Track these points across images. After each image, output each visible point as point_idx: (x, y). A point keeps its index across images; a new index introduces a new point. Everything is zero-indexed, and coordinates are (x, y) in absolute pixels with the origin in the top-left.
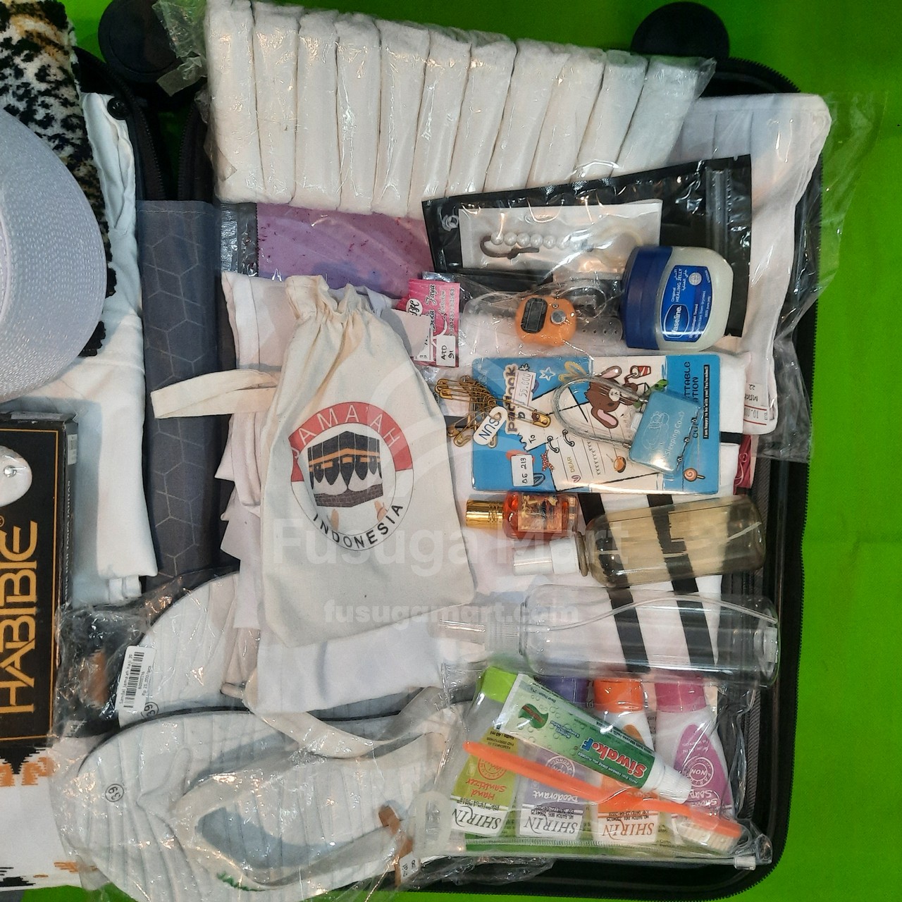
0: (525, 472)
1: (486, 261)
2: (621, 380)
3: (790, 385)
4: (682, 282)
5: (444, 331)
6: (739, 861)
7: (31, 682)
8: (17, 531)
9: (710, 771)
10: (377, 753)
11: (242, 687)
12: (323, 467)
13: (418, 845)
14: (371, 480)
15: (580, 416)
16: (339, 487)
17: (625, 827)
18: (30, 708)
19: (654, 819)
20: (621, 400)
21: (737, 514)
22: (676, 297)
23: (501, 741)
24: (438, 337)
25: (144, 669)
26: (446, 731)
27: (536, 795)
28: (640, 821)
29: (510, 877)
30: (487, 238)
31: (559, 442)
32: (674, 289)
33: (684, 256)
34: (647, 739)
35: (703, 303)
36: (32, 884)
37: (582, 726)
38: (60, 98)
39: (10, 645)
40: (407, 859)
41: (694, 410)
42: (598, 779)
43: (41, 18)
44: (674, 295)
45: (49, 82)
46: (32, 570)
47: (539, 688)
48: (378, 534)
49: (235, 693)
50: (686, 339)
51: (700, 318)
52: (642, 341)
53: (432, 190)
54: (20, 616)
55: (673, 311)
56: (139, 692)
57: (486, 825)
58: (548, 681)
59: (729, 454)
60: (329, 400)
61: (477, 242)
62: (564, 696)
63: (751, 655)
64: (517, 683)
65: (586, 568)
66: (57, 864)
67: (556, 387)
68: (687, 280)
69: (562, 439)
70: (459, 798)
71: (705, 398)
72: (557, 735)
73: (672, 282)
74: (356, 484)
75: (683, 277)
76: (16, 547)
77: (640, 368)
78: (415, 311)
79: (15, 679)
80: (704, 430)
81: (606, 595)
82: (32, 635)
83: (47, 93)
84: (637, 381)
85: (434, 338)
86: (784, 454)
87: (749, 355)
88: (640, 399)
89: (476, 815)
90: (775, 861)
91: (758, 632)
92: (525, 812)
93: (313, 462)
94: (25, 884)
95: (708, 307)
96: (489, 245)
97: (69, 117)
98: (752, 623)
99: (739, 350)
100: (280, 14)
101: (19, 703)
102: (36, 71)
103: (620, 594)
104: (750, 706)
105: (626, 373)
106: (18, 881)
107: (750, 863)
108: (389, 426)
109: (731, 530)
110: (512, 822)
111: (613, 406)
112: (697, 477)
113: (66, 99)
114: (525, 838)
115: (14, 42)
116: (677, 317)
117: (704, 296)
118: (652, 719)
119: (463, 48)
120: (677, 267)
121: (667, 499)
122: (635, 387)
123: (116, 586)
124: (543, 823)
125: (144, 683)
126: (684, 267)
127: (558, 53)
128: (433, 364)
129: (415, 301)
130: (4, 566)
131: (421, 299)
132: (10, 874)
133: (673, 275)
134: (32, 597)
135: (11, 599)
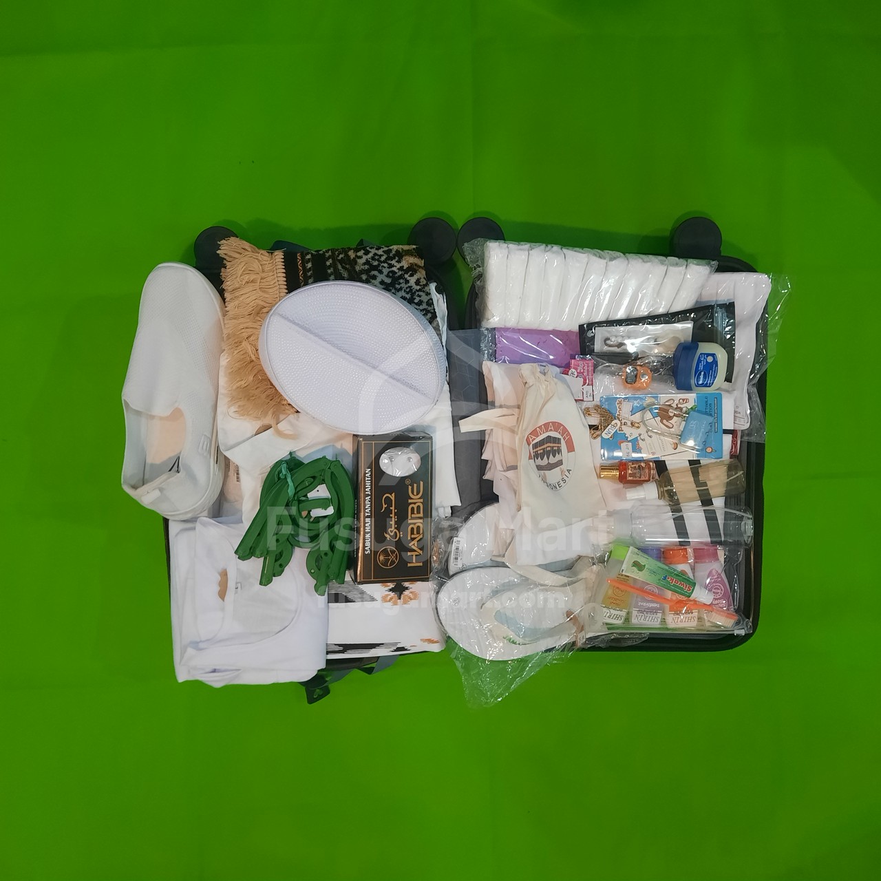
0: (628, 451)
1: (606, 348)
2: (674, 405)
3: (755, 406)
4: (704, 360)
5: (587, 384)
6: (736, 632)
8: (415, 485)
9: (722, 590)
10: (570, 584)
11: (504, 556)
12: (539, 452)
13: (586, 628)
14: (558, 457)
15: (655, 423)
16: (545, 462)
17: (682, 618)
19: (695, 614)
20: (675, 415)
21: (731, 468)
22: (701, 367)
23: (623, 580)
24: (584, 387)
25: (460, 548)
26: (593, 577)
27: (640, 604)
28: (689, 615)
29: (630, 643)
30: (608, 339)
31: (644, 436)
32: (700, 364)
33: (705, 348)
34: (691, 575)
35: (714, 370)
36: (410, 650)
37: (662, 570)
39: (413, 536)
40: (580, 635)
41: (710, 419)
42: (669, 594)
43: (416, 257)
45: (420, 285)
46: (421, 503)
47: (641, 553)
48: (562, 482)
49: (499, 559)
50: (706, 386)
52: (684, 387)
53: (584, 319)
55: (700, 374)
56: (459, 558)
57: (616, 619)
58: (644, 550)
59: (727, 440)
60: (541, 423)
61: (603, 340)
62: (651, 556)
63: (741, 534)
64: (630, 551)
65: (661, 496)
66: (422, 640)
67: (643, 409)
68: (706, 359)
69: (646, 434)
70: (604, 606)
72: (650, 574)
74: (552, 460)
76: (415, 493)
77: (683, 400)
78: (573, 375)
79: (416, 551)
80: (715, 428)
81: (669, 508)
83: (420, 290)
84: (682, 406)
86: (753, 439)
87: (735, 392)
88: (685, 415)
89: (612, 614)
90: (754, 631)
91: (743, 523)
92: (635, 613)
93: (535, 450)
94: (406, 650)
95: (716, 372)
96: (608, 342)
97: (428, 300)
98: (741, 518)
99: (730, 390)
100: (521, 250)
101: (416, 562)
102: (415, 281)
103: (676, 507)
104: (740, 559)
105: (676, 402)
106: (403, 649)
107: (742, 632)
108: (565, 431)
109: (729, 476)
110: (627, 619)
111: (671, 418)
112: (712, 451)
114: (634, 624)
115: (405, 268)
116: (702, 376)
117: (714, 367)
118: (693, 569)
119: (603, 262)
120: (701, 354)
121: (698, 462)
122: (681, 409)
123: (441, 511)
124: (643, 617)
125: (460, 554)
126: (704, 354)
127: (647, 262)
128: (582, 400)
129: (574, 370)
130: (410, 501)
131: (576, 369)
132: (399, 646)
133: (699, 357)
134: (421, 515)
135: (413, 516)
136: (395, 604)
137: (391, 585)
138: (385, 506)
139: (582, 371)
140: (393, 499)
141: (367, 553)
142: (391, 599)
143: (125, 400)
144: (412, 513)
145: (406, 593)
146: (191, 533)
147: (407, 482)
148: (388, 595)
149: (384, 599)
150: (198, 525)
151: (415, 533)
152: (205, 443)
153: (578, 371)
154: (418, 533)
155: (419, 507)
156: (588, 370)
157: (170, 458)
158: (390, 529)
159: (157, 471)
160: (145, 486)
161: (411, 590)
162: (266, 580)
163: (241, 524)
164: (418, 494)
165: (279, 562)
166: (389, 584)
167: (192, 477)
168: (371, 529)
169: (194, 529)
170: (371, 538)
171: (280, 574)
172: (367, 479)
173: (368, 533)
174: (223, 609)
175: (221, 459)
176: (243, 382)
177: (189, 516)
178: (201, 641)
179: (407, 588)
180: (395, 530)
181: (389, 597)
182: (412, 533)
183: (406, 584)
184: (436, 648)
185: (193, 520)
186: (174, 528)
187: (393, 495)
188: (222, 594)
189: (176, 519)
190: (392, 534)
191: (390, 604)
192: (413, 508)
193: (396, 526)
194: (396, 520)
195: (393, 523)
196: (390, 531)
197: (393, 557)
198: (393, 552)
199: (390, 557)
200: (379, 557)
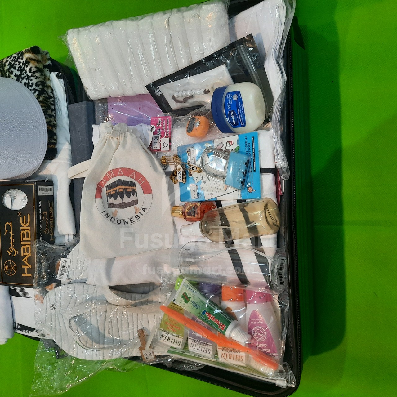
0: (194, 193)
4: (230, 100)
5: (165, 137)
6: (277, 383)
7: (30, 266)
8: (24, 217)
9: (264, 334)
12: (111, 193)
14: (133, 198)
16: (119, 201)
17: (230, 355)
18: (30, 275)
23: (176, 307)
24: (162, 139)
27: (193, 334)
28: (236, 354)
30: (174, 96)
32: (228, 104)
33: (232, 88)
35: (240, 108)
36: (46, 337)
37: (203, 304)
38: (35, 77)
39: (24, 254)
40: (146, 352)
43: (30, 53)
44: (228, 106)
45: (32, 72)
46: (29, 230)
47: (190, 286)
48: (135, 219)
50: (240, 125)
51: (242, 115)
54: (27, 245)
55: (230, 114)
57: (175, 343)
61: (172, 98)
64: (183, 283)
68: (232, 98)
69: (206, 178)
70: (163, 329)
71: (253, 153)
72: (193, 307)
73: (226, 101)
74: (126, 200)
75: (230, 97)
76: (24, 223)
77: (229, 142)
78: (152, 130)
79: (26, 265)
80: (254, 168)
84: (228, 149)
85: (161, 140)
89: (170, 338)
93: (108, 191)
95: (242, 109)
96: (176, 98)
97: (37, 82)
101: (28, 273)
102: (29, 70)
105: (225, 145)
106: (44, 335)
112: (252, 191)
113: (37, 77)
116: (232, 116)
117: (240, 104)
120: (228, 93)
124: (197, 346)
125: (67, 271)
126: (230, 93)
128: (159, 151)
130: (21, 228)
132: (42, 333)
133: (226, 97)
135: (24, 239)
136: (42, 302)
138: (6, 231)
139: (161, 126)
140: (11, 226)
142: (40, 298)
144: (23, 237)
147: (19, 214)
149: (36, 298)
151: (26, 252)
153: (157, 126)
154: (28, 252)
155: (27, 233)
156: (166, 125)
158: (10, 248)
161: (50, 294)
164: (26, 223)
179: (48, 292)
180: (13, 249)
181: (38, 297)
182: (24, 252)
183: (48, 289)
187: (11, 223)
190: (12, 251)
191: (39, 301)
193: (14, 246)
194: (13, 241)
195: (11, 243)
196: (11, 249)
197: (13, 268)
198: (13, 264)
199: (11, 268)
200: (5, 267)
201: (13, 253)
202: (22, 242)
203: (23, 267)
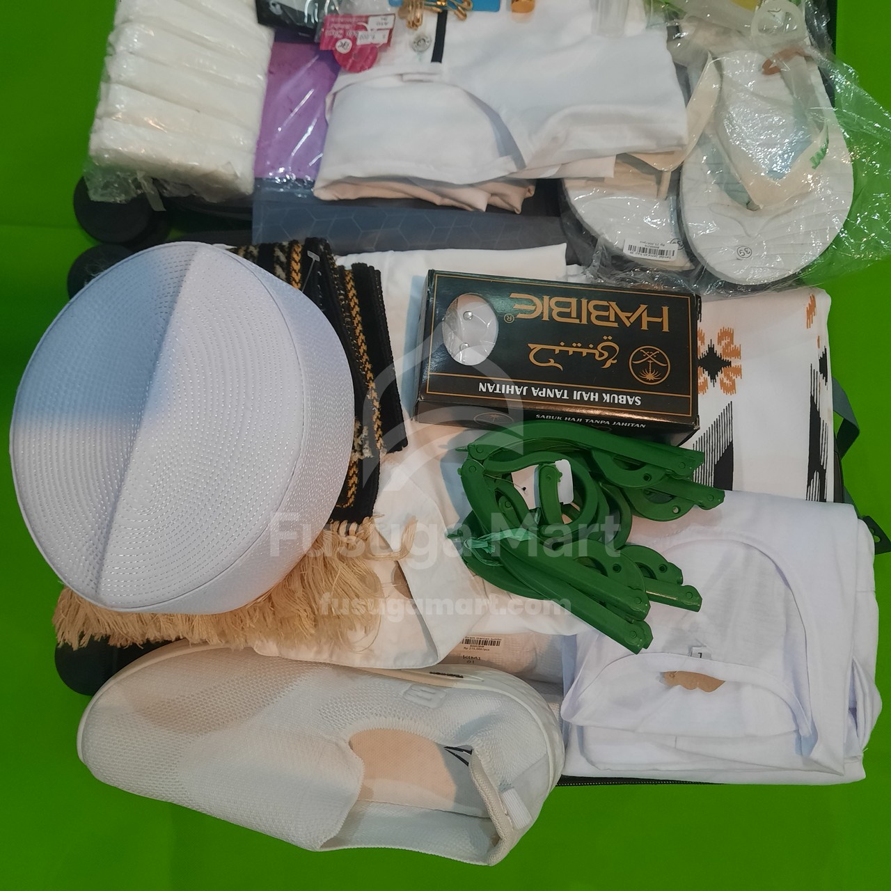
5: (365, 24)
7: (643, 307)
18: (665, 309)
24: (369, 28)
25: (643, 246)
36: (825, 349)
39: (612, 318)
46: (550, 299)
56: (661, 248)
66: (808, 326)
82: (605, 303)
85: (369, 31)
94: (825, 355)
106: (823, 361)
125: (654, 245)
129: (338, 44)
131: (337, 40)
132: (817, 367)
134: (574, 301)
135: (574, 314)
136: (738, 371)
137: (703, 376)
138: (552, 363)
139: (341, 32)
140: (539, 347)
141: (640, 403)
142: (729, 378)
143: (324, 845)
144: (568, 315)
145: (719, 350)
146: (590, 735)
147: (508, 320)
148: (722, 384)
149: (730, 389)
150: (577, 720)
151: (606, 314)
152: (420, 694)
153: (340, 36)
154: (606, 309)
156: (342, 23)
157: (448, 764)
158: (597, 357)
159: (468, 793)
160: (494, 818)
161: (715, 342)
162: (690, 599)
163: (579, 639)
164: (535, 305)
165: (657, 572)
166: (701, 381)
167: (482, 725)
168: (595, 391)
169: (581, 730)
170: (611, 393)
171: (678, 572)
172: (498, 391)
173: (601, 398)
174: (738, 685)
175: (454, 669)
176: (304, 614)
177: (557, 737)
178: (797, 731)
179: (711, 349)
180: (599, 348)
181: (725, 381)
182: (607, 319)
183: (703, 350)
184: (824, 302)
185: (565, 729)
186: (579, 768)
187: (531, 346)
188: (710, 684)
189: (562, 762)
190: (606, 354)
191: (738, 380)
192: (560, 314)
193: (591, 346)
194: (579, 345)
195: (585, 352)
196: (599, 357)
197: (650, 357)
198: (639, 356)
199: (650, 362)
200: (648, 381)
201: (610, 350)
202: (581, 321)
203: (645, 327)
